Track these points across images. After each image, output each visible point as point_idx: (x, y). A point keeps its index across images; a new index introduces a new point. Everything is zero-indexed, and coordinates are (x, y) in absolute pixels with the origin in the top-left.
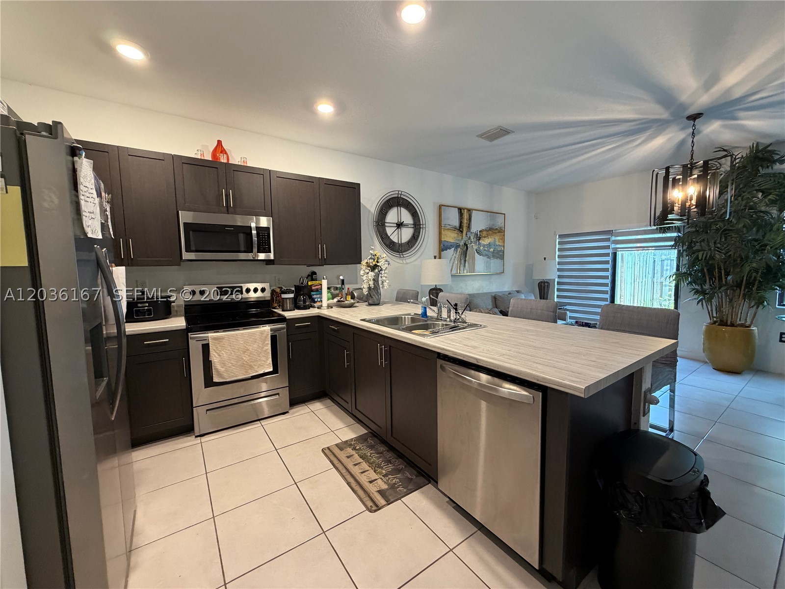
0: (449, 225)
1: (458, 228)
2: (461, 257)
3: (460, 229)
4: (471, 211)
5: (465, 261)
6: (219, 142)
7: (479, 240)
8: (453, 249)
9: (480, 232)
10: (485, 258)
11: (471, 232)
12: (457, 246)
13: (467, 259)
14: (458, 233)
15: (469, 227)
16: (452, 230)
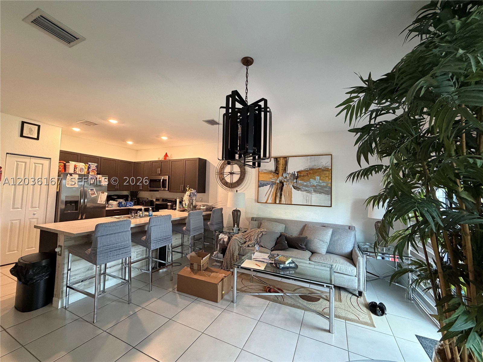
0: (266, 170)
1: (274, 171)
2: (276, 191)
3: (276, 171)
4: (288, 158)
5: (281, 195)
6: (166, 153)
7: (297, 179)
8: (270, 185)
9: (297, 172)
10: (305, 193)
11: (287, 173)
12: (273, 184)
13: (283, 193)
14: (274, 174)
15: (285, 170)
16: (269, 173)
